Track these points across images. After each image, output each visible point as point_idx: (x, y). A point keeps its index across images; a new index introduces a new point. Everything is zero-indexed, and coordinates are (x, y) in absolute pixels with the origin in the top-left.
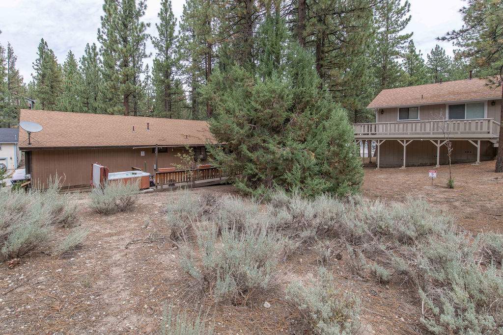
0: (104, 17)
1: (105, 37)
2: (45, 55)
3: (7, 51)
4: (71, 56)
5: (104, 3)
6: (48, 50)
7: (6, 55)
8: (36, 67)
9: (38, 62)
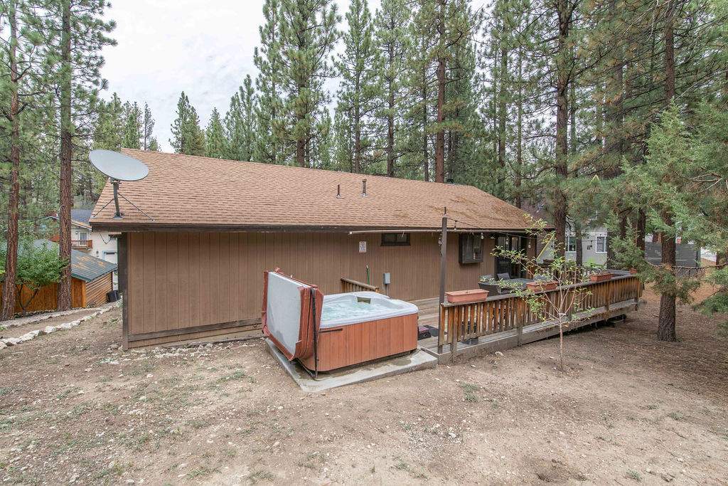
0: (264, 28)
1: (265, 58)
2: (185, 109)
3: (144, 114)
4: (216, 115)
5: (265, 3)
6: (189, 107)
7: (143, 119)
8: (174, 130)
9: (177, 123)
